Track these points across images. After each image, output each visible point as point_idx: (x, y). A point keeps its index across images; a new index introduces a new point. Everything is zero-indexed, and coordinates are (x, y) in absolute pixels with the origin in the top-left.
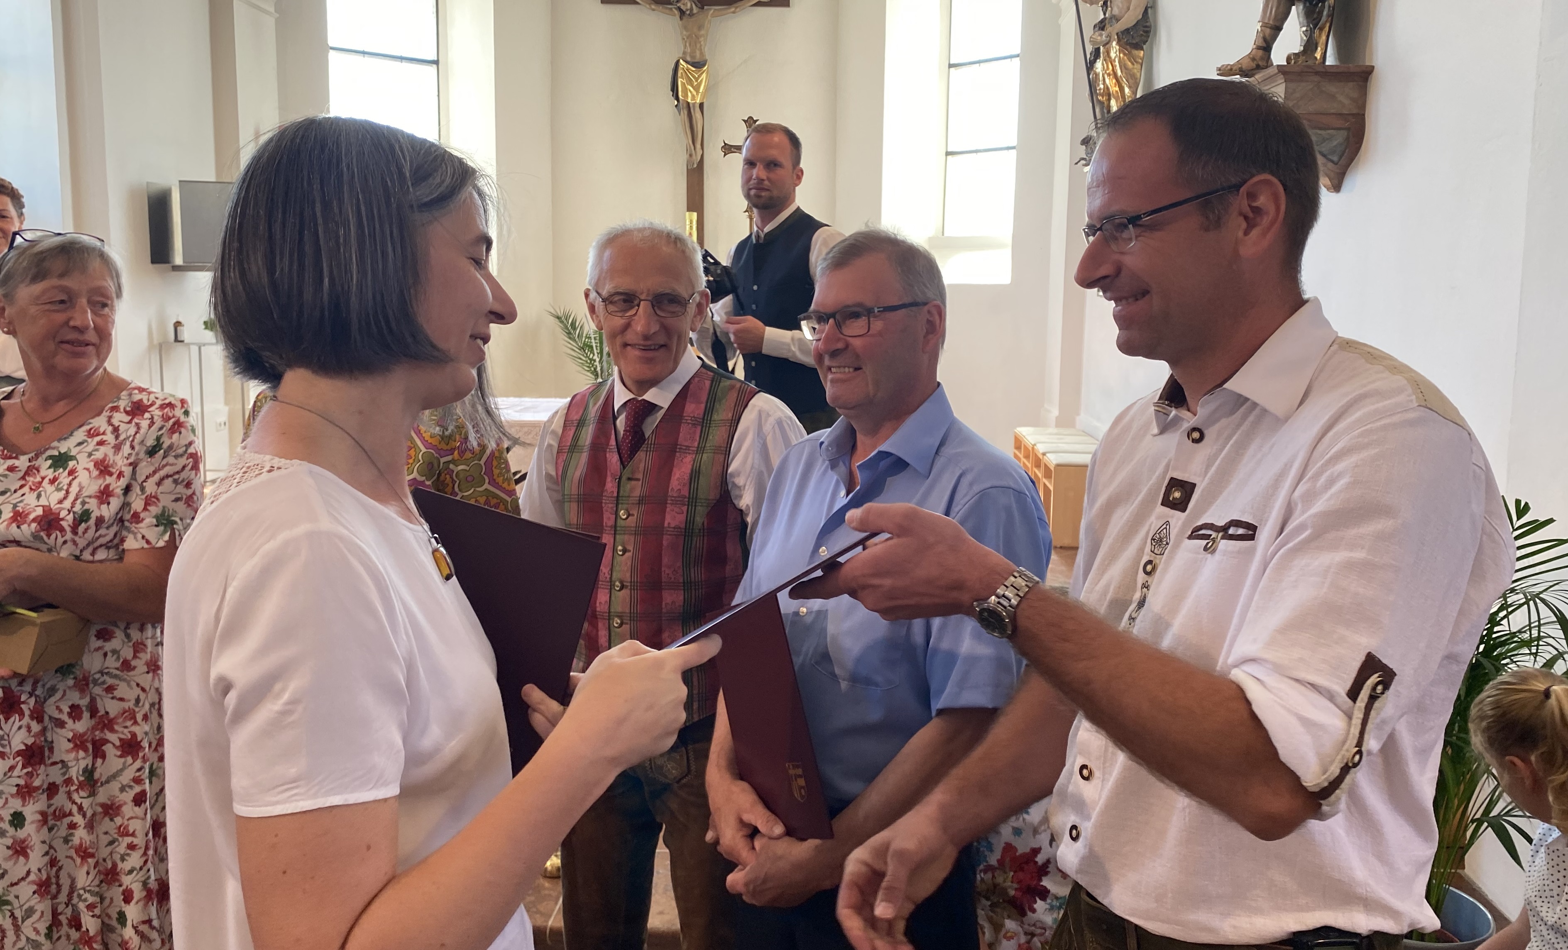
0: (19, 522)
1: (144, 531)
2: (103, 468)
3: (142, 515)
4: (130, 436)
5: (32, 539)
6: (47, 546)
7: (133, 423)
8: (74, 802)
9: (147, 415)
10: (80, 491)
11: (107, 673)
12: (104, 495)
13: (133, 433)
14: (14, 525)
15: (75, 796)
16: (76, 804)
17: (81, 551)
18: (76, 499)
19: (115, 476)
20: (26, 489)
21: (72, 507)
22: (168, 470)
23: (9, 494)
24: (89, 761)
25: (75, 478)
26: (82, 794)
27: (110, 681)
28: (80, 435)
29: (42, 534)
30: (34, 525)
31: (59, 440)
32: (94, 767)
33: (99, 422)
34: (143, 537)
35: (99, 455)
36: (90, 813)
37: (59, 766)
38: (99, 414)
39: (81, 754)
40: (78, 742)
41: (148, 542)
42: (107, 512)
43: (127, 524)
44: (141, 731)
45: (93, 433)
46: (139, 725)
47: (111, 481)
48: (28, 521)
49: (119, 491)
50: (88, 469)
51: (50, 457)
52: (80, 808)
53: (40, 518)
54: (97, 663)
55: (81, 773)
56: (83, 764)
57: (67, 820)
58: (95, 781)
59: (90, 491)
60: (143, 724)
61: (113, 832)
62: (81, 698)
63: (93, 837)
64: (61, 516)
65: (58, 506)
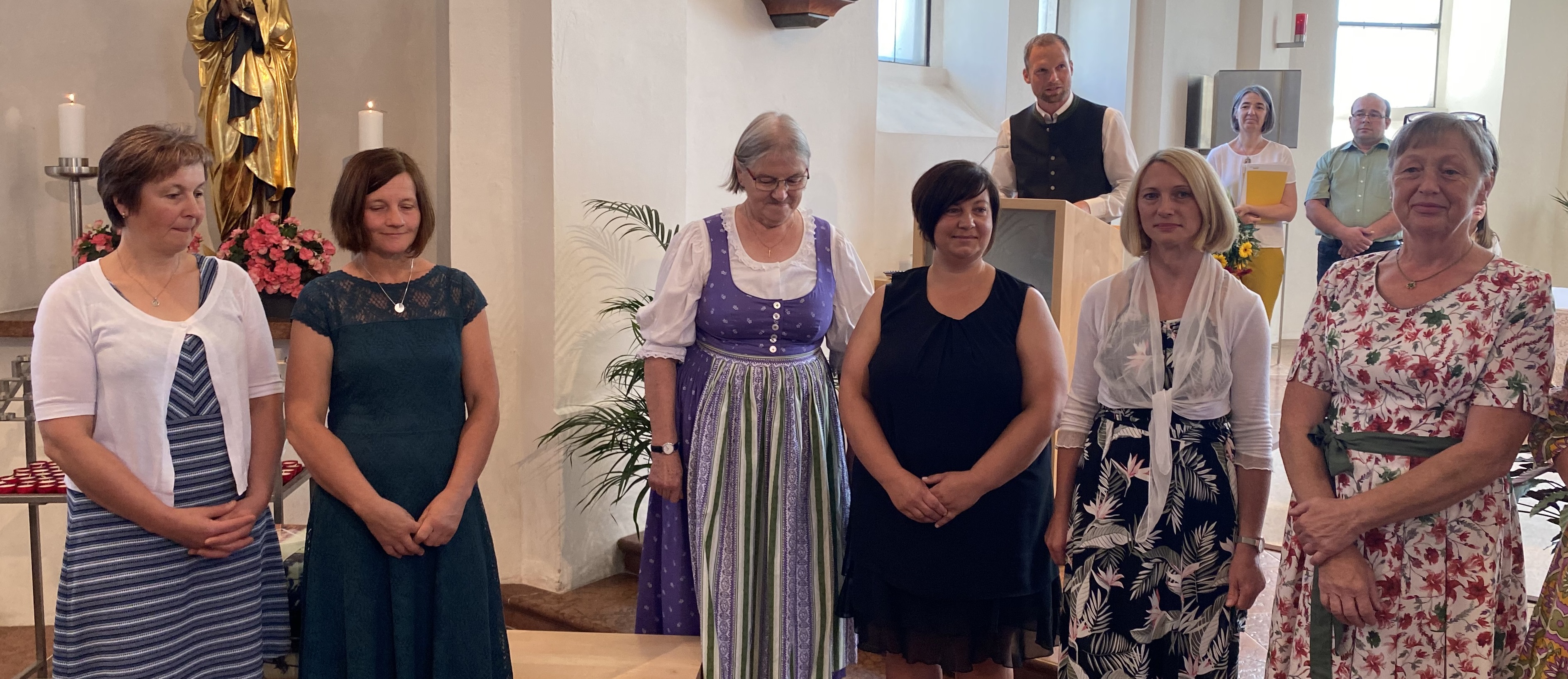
0: (1396, 366)
1: (1496, 392)
2: (1474, 330)
3: (1496, 377)
4: (1499, 305)
5: (1406, 384)
6: (1418, 393)
7: (1502, 292)
8: (1424, 634)
9: (1515, 286)
10: (1455, 348)
11: (1464, 521)
12: (1473, 354)
13: (1502, 301)
14: (1393, 369)
15: (1426, 629)
16: (1426, 635)
17: (1447, 402)
19: (1483, 339)
20: (1402, 338)
21: (1448, 362)
22: (1526, 339)
23: (1388, 340)
24: (1442, 600)
25: (1449, 335)
26: (1434, 627)
27: (1466, 529)
28: (1452, 298)
29: (1417, 380)
30: (1410, 372)
31: (1434, 300)
32: (1446, 605)
33: (1470, 289)
34: (1494, 396)
35: (1471, 318)
36: (1439, 646)
37: (1414, 600)
38: (1469, 282)
39: (1435, 592)
40: (1432, 582)
41: (1498, 402)
42: (1474, 370)
43: (1481, 382)
44: (1487, 577)
45: (1463, 298)
46: (1486, 571)
47: (1480, 342)
48: (1406, 367)
49: (1486, 352)
50: (1461, 330)
51: (1425, 314)
52: (1430, 640)
53: (1416, 367)
54: (1453, 513)
55: (1433, 609)
56: (1435, 602)
57: (1416, 649)
58: (1446, 617)
59: (1464, 347)
60: (1490, 571)
61: (1457, 666)
62: (1437, 544)
63: (1441, 668)
64: (1436, 368)
65: (1434, 358)
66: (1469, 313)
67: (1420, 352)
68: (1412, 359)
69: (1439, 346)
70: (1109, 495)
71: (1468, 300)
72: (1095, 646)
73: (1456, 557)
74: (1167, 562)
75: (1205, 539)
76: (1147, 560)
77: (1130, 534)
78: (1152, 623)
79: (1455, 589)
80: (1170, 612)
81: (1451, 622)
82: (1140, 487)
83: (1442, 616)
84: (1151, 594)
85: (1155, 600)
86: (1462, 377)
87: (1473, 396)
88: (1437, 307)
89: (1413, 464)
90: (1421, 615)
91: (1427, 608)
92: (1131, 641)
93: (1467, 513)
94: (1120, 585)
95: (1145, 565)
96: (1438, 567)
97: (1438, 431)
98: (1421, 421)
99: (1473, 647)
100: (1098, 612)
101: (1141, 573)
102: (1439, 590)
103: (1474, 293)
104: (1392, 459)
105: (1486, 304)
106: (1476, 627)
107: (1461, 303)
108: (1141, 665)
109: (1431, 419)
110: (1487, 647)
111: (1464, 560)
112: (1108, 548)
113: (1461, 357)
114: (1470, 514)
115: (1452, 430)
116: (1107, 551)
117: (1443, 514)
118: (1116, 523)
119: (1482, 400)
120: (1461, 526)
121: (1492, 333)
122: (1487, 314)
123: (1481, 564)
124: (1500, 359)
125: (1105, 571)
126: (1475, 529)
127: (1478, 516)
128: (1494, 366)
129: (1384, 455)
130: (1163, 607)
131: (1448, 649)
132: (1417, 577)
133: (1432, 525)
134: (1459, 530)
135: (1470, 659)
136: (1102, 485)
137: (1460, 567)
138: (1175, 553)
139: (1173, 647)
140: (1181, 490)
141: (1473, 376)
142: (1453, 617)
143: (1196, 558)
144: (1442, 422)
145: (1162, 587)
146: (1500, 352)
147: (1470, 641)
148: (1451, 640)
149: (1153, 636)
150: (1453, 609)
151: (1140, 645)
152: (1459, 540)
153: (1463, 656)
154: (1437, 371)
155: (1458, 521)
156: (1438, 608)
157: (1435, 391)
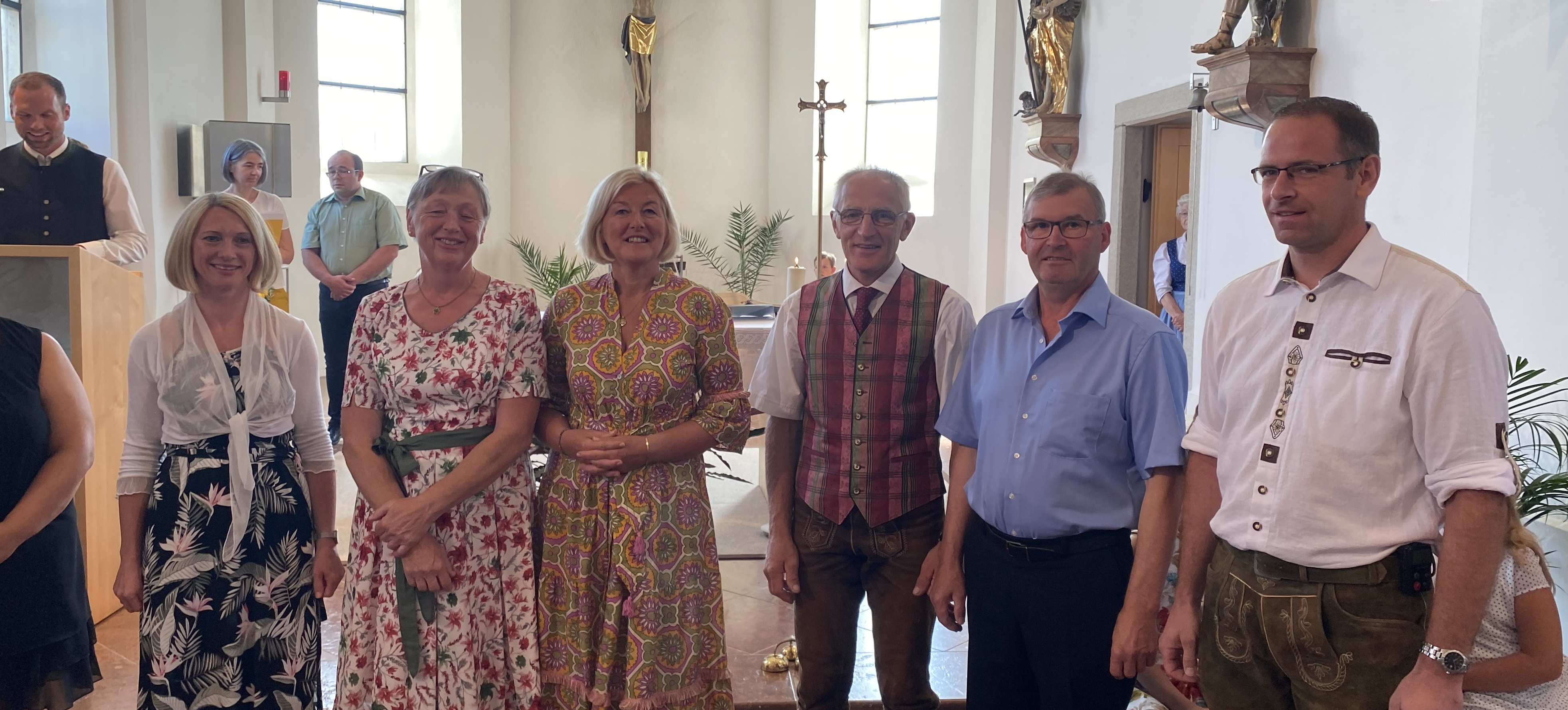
0: (442, 381)
1: (514, 386)
2: (492, 341)
3: (513, 374)
4: (505, 318)
5: (451, 393)
6: (460, 398)
7: (505, 308)
8: (486, 583)
9: (513, 302)
10: (483, 358)
11: (504, 490)
12: (496, 360)
13: (507, 316)
14: (439, 384)
15: (487, 579)
16: (487, 584)
17: (483, 402)
18: (481, 365)
19: (499, 347)
20: (440, 357)
21: (479, 371)
22: (528, 341)
23: (430, 361)
24: (496, 553)
25: (476, 349)
26: (492, 576)
28: (471, 318)
29: (459, 390)
30: (454, 384)
31: (458, 322)
32: (499, 557)
33: (481, 308)
34: (514, 390)
35: (488, 332)
36: (496, 590)
37: (476, 559)
38: (479, 302)
39: (491, 549)
40: (488, 542)
41: (517, 393)
42: (498, 374)
43: (503, 381)
45: (479, 316)
47: (498, 350)
48: (448, 380)
49: (503, 357)
50: (484, 343)
51: (453, 333)
52: (490, 587)
53: (457, 379)
54: (497, 484)
55: (491, 562)
56: (492, 556)
57: (481, 596)
58: (500, 566)
59: (489, 358)
61: (511, 601)
62: (489, 511)
63: (499, 606)
64: (473, 377)
65: (470, 369)
66: (486, 328)
67: (457, 366)
68: (453, 373)
69: (471, 360)
70: (190, 527)
71: (483, 317)
72: (187, 672)
73: (503, 518)
74: (253, 577)
75: (290, 547)
76: (235, 579)
77: (216, 559)
78: (243, 636)
79: (505, 543)
80: (259, 621)
81: (505, 568)
82: (224, 514)
83: (497, 566)
84: (240, 609)
85: (244, 614)
86: (492, 380)
87: (499, 393)
88: (462, 326)
89: (465, 453)
90: (482, 569)
91: (487, 562)
92: (224, 657)
93: (506, 481)
94: (209, 608)
95: (233, 584)
96: (491, 529)
97: (479, 422)
98: (466, 418)
99: (521, 583)
100: (187, 640)
101: (230, 592)
102: (493, 546)
103: (485, 312)
104: (449, 452)
105: (496, 319)
106: (521, 567)
107: (478, 321)
108: (234, 677)
109: (472, 415)
110: (531, 580)
111: (508, 519)
112: (192, 577)
113: (488, 365)
114: (508, 482)
115: (488, 420)
116: (192, 581)
117: (490, 487)
118: (199, 552)
119: (507, 395)
120: (504, 493)
121: (506, 341)
122: (498, 326)
123: (520, 518)
124: (514, 361)
125: (191, 600)
126: (513, 493)
127: (514, 482)
128: (510, 367)
129: (442, 449)
130: (251, 618)
131: (504, 590)
132: (476, 540)
133: (484, 497)
134: (503, 497)
135: (520, 593)
136: (182, 520)
137: (506, 525)
138: (260, 566)
139: (262, 653)
140: (262, 508)
141: (499, 378)
142: (506, 565)
143: (285, 568)
144: (480, 415)
145: (250, 600)
146: (512, 355)
147: (519, 579)
148: (506, 583)
149: (244, 647)
150: (504, 560)
151: (232, 660)
152: (504, 504)
153: (515, 592)
154: (474, 379)
155: (501, 490)
156: (494, 560)
157: (474, 395)
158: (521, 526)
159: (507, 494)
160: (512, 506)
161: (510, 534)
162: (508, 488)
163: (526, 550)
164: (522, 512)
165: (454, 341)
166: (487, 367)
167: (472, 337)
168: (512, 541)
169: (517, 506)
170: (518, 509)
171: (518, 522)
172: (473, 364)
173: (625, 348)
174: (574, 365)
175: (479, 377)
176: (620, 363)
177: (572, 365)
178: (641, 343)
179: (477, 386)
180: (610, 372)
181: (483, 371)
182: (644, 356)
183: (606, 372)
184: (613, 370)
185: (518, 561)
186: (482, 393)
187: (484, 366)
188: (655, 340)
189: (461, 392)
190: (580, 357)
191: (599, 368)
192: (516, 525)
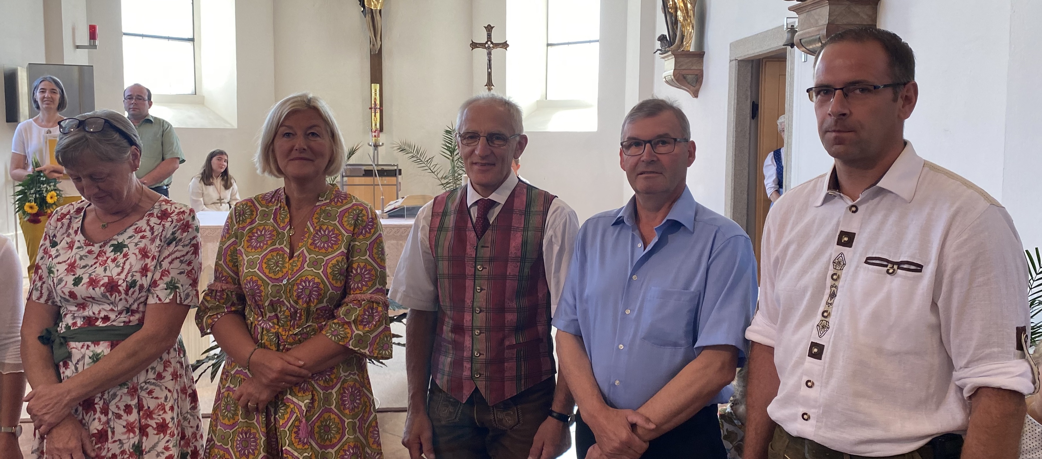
0: (94, 286)
1: (159, 293)
2: (144, 253)
3: (158, 283)
5: (101, 296)
6: (110, 301)
9: (169, 219)
12: (145, 270)
14: (92, 288)
17: (131, 305)
18: (128, 273)
20: (97, 265)
21: (126, 278)
22: (177, 254)
23: (87, 268)
25: (127, 259)
28: (130, 231)
29: (107, 294)
30: (103, 288)
31: (118, 235)
33: (142, 224)
34: (158, 296)
35: (141, 245)
37: (118, 443)
38: (142, 218)
39: (132, 435)
40: (130, 428)
41: (160, 299)
43: (150, 288)
44: (168, 417)
45: (138, 231)
46: (167, 413)
47: (148, 261)
48: (99, 286)
49: (152, 268)
50: (135, 254)
51: (113, 245)
53: (106, 284)
54: (142, 378)
55: (131, 447)
56: (132, 442)
60: (170, 412)
64: (119, 284)
65: (117, 277)
66: (140, 242)
67: (108, 273)
68: (103, 279)
69: (121, 268)
71: (141, 232)
73: (146, 408)
79: (147, 430)
83: (137, 451)
86: (138, 287)
87: (147, 298)
88: (120, 239)
89: (112, 347)
90: (123, 452)
91: (128, 447)
93: (151, 375)
96: (134, 417)
97: (130, 321)
102: (135, 433)
103: (144, 227)
104: (98, 345)
105: (152, 234)
106: (163, 453)
107: (136, 235)
109: (123, 316)
111: (151, 409)
113: (135, 274)
114: (154, 376)
115: (137, 320)
117: (135, 380)
119: (152, 301)
120: (148, 386)
121: (156, 254)
122: (152, 241)
124: (161, 271)
126: (158, 386)
128: (157, 276)
129: (92, 342)
132: (119, 427)
133: (128, 388)
134: (147, 389)
137: (149, 414)
141: (145, 285)
142: (147, 450)
144: (132, 315)
146: (161, 266)
150: (147, 444)
152: (147, 396)
154: (120, 286)
155: (146, 382)
156: (134, 445)
157: (121, 300)
158: (164, 416)
159: (151, 387)
160: (157, 398)
161: (153, 423)
162: (153, 381)
163: (167, 437)
164: (166, 404)
165: (112, 251)
166: (133, 276)
167: (127, 249)
168: (154, 429)
169: (161, 398)
170: (162, 400)
171: (161, 412)
172: (122, 272)
173: (291, 256)
174: (246, 271)
175: (124, 285)
176: (287, 269)
177: (244, 270)
178: (305, 251)
179: (123, 292)
180: (277, 277)
181: (129, 279)
182: (307, 263)
183: (273, 277)
184: (280, 275)
185: (160, 448)
186: (127, 298)
187: (130, 275)
188: (317, 250)
189: (109, 297)
190: (251, 264)
191: (267, 274)
192: (160, 415)
